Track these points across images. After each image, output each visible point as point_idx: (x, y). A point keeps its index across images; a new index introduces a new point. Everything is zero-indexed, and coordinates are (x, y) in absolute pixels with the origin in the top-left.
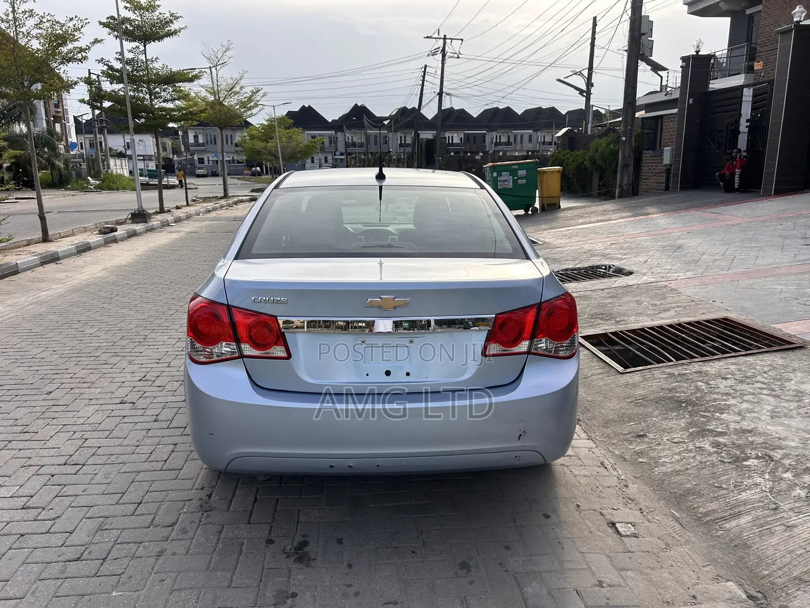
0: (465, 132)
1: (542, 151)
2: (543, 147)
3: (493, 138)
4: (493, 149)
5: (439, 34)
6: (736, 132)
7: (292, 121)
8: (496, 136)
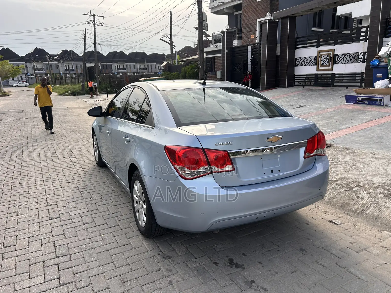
0: (101, 63)
1: (141, 73)
2: (141, 71)
3: (116, 66)
4: (117, 72)
5: (90, 13)
6: (247, 64)
7: (3, 57)
8: (117, 65)
